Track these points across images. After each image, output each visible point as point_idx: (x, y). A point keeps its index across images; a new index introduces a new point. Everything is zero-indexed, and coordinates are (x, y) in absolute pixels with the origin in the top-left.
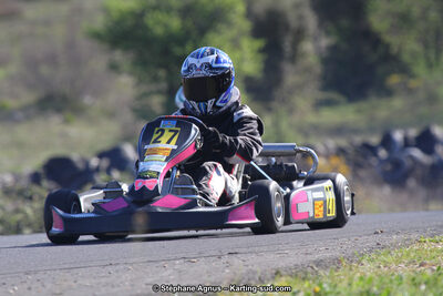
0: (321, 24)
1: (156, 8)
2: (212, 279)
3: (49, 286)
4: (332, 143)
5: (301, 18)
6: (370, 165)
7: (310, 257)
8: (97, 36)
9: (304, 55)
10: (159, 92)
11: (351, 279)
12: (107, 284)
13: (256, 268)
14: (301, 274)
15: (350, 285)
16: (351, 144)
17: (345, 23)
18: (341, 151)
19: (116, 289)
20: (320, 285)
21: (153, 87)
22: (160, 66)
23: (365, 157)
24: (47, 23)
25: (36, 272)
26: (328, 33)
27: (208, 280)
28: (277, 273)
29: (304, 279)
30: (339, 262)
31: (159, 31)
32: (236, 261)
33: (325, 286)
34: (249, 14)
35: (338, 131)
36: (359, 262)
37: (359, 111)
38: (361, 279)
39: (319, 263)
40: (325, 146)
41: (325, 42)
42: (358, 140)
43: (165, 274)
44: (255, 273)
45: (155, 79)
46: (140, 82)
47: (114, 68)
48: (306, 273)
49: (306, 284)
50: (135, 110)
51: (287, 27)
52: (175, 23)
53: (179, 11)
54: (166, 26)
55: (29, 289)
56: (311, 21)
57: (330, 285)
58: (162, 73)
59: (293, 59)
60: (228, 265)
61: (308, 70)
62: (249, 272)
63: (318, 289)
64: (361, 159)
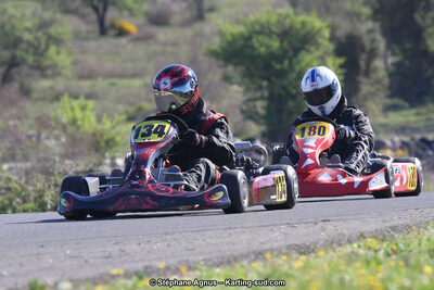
0: (388, 47)
1: (259, 33)
2: (311, 240)
3: (184, 243)
4: (397, 139)
5: (373, 41)
6: (428, 156)
7: (387, 224)
8: (214, 54)
9: (376, 70)
10: (262, 98)
11: (420, 240)
12: (228, 243)
13: (345, 232)
14: (381, 237)
15: (419, 244)
16: (413, 139)
17: (408, 46)
18: (404, 145)
19: (237, 247)
20: (397, 245)
21: (258, 94)
22: (263, 78)
23: (424, 150)
24: (175, 44)
25: (173, 233)
26: (394, 54)
27: (308, 240)
28: (361, 235)
29: (383, 240)
30: (410, 227)
31: (263, 50)
32: (329, 226)
33: (401, 245)
34: (332, 38)
35: (402, 129)
36: (425, 228)
37: (417, 114)
38: (429, 240)
39: (394, 228)
40: (392, 141)
41: (391, 60)
42: (418, 136)
43: (274, 235)
44: (344, 235)
45: (260, 88)
46: (247, 90)
47: (227, 79)
48: (384, 236)
49: (385, 244)
50: (243, 112)
51: (363, 49)
52: (275, 44)
53: (278, 35)
54: (268, 47)
55: (169, 245)
56: (381, 44)
57: (404, 245)
58: (265, 84)
59: (367, 73)
60: (323, 229)
61: (378, 82)
62: (339, 235)
63: (395, 248)
64: (420, 152)
